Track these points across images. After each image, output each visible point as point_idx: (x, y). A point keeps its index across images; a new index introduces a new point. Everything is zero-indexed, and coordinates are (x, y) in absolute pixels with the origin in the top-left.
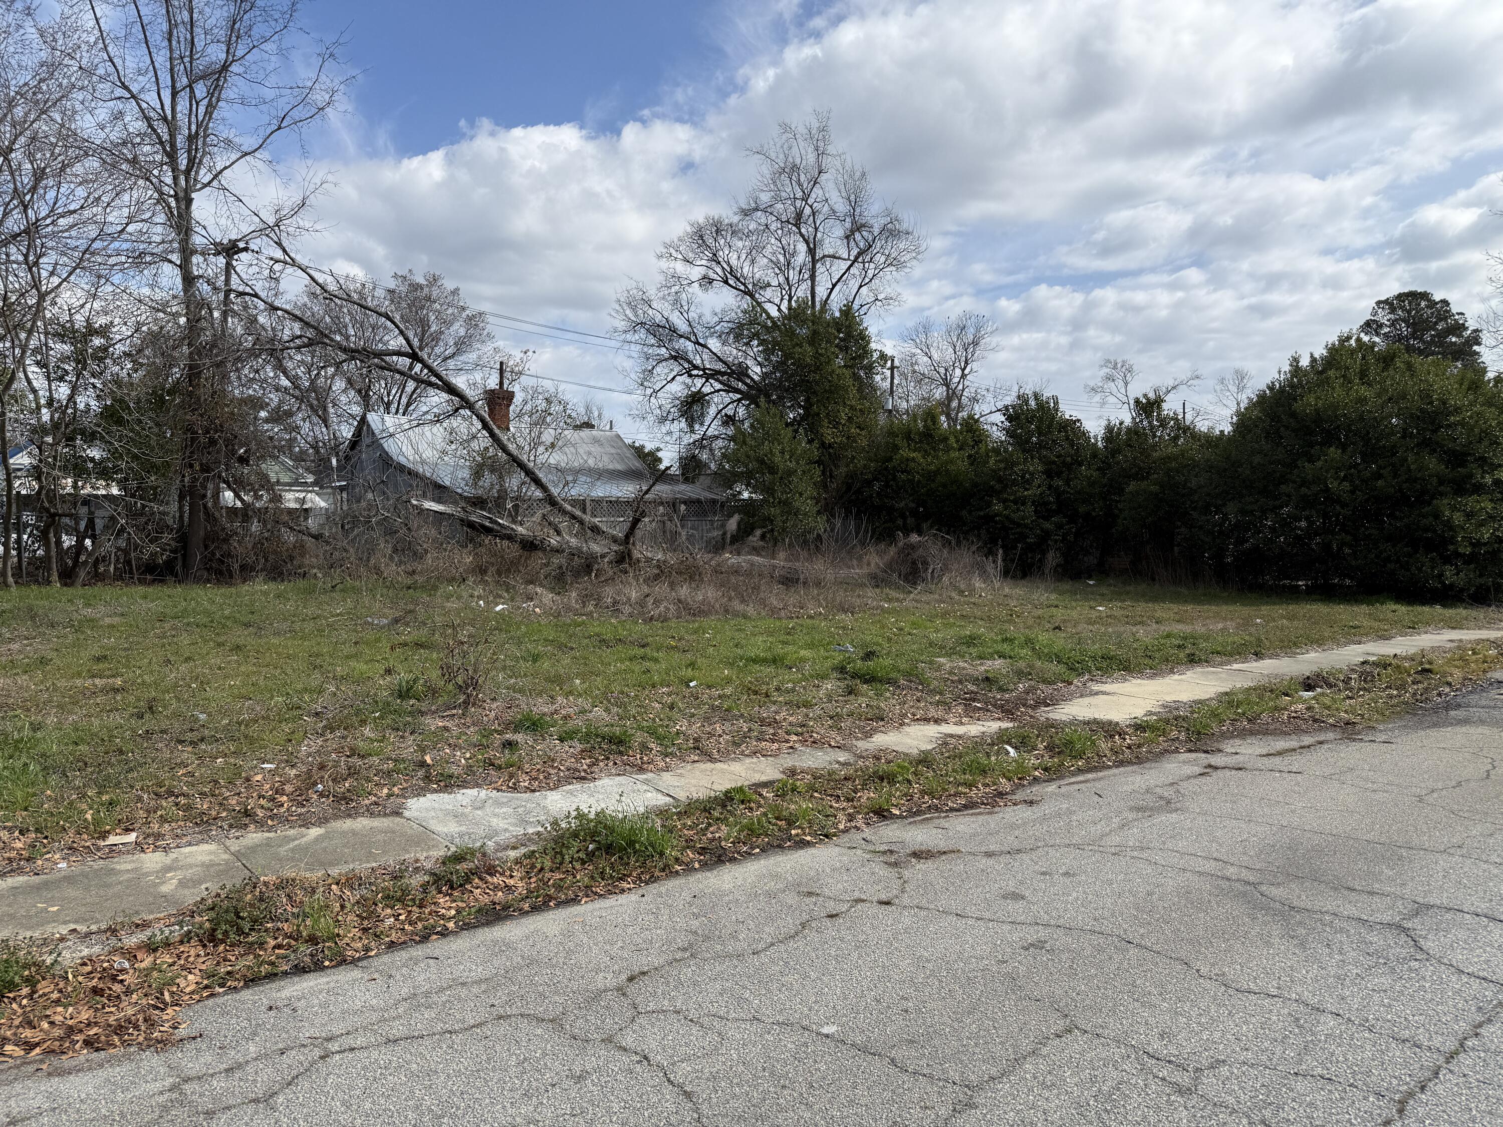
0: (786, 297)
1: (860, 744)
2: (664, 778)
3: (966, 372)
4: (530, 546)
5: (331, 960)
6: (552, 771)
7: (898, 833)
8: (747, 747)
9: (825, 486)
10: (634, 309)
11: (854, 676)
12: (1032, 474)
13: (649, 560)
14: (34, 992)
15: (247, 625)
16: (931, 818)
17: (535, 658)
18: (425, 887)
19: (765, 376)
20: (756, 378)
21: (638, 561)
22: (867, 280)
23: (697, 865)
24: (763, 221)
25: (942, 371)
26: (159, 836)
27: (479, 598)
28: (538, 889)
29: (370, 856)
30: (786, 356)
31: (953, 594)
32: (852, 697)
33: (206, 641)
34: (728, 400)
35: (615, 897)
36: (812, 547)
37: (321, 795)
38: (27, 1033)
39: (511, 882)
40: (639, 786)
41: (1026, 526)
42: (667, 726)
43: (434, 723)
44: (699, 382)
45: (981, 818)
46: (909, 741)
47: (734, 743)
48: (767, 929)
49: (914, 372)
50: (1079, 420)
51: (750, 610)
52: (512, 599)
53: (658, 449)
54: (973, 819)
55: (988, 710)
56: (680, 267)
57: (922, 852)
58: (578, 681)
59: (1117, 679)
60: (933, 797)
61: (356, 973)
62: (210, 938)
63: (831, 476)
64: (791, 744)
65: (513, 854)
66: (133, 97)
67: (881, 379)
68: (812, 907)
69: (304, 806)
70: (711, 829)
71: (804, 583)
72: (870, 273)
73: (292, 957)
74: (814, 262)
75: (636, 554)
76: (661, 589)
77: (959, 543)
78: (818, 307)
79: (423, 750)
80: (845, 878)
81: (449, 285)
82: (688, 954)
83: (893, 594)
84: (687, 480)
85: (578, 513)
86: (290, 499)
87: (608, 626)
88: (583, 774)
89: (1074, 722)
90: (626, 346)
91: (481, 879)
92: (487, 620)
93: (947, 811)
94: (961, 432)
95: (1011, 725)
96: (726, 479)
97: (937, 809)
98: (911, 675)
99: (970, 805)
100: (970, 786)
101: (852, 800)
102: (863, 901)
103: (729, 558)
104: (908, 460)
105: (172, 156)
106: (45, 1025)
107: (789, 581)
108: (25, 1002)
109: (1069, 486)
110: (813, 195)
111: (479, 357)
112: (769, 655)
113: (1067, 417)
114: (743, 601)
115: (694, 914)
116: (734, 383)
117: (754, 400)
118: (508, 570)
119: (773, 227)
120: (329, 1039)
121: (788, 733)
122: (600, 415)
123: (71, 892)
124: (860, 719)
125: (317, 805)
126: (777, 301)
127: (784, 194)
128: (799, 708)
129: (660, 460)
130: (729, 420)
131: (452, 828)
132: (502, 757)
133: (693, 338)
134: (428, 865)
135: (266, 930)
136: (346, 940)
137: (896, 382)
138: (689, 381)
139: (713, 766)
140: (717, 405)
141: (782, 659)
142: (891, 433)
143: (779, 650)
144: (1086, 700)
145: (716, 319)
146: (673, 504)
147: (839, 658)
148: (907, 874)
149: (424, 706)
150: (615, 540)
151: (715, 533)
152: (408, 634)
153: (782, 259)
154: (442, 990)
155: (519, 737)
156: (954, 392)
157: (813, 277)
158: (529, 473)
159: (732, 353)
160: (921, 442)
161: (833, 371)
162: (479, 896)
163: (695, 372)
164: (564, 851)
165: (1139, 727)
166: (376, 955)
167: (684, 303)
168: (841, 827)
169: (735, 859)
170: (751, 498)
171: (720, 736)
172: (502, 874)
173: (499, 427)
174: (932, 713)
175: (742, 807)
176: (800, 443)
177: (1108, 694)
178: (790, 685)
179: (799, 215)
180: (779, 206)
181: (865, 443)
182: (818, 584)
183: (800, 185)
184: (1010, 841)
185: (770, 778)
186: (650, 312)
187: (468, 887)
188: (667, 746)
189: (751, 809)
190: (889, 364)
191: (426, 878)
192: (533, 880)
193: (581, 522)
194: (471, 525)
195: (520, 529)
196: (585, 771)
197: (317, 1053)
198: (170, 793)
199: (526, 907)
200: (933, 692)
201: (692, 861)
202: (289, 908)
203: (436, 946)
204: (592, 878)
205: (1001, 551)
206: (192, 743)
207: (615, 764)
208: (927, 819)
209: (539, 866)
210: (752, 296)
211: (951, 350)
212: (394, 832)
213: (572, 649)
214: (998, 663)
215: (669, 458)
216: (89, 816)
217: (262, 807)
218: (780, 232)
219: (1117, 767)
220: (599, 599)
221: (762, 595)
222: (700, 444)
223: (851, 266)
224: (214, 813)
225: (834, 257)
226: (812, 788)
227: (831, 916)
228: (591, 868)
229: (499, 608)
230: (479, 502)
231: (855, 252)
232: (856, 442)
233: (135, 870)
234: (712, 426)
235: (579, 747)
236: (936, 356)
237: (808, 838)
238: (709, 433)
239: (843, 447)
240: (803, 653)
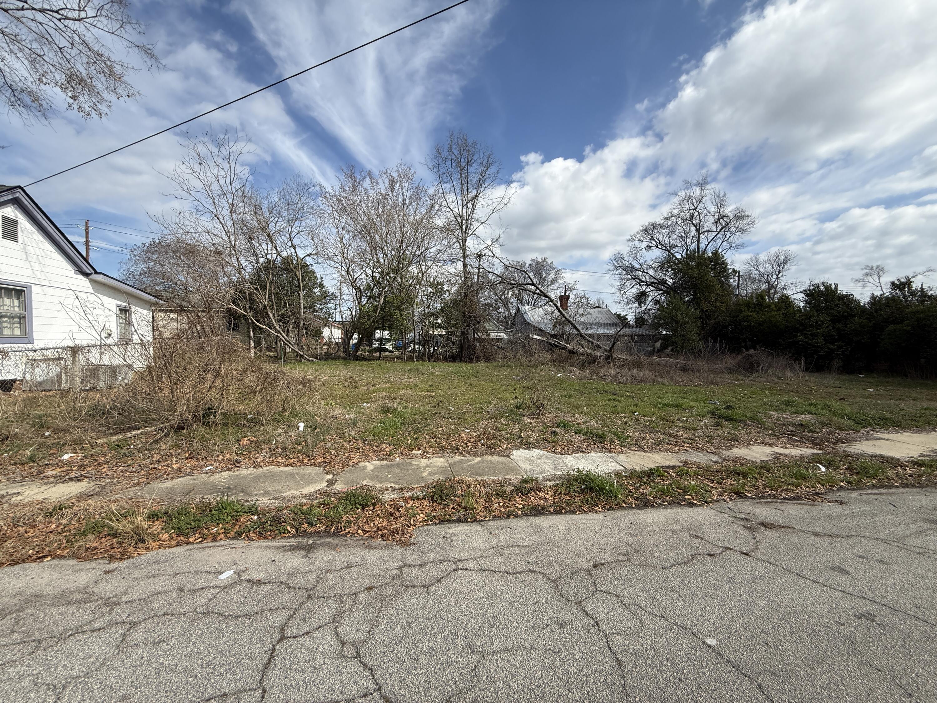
0: (685, 250)
1: (724, 452)
2: (620, 457)
3: (779, 276)
4: (572, 352)
5: (471, 519)
6: (570, 447)
7: (750, 508)
8: (662, 447)
9: (703, 328)
10: (617, 262)
11: (720, 417)
12: (822, 321)
13: (619, 359)
14: (374, 509)
15: (476, 377)
16: (772, 502)
17: (570, 396)
18: (512, 491)
19: (674, 283)
20: (670, 284)
21: (615, 359)
22: (726, 239)
23: (634, 506)
24: (675, 220)
25: (766, 276)
26: (428, 453)
27: (552, 371)
28: (558, 502)
29: (494, 474)
30: (685, 274)
31: (775, 379)
32: (720, 427)
33: (462, 382)
34: (657, 294)
35: (592, 514)
36: (697, 355)
37: (482, 445)
38: (366, 526)
39: (547, 496)
40: (608, 459)
41: (818, 347)
42: (623, 432)
43: (527, 420)
44: (644, 288)
45: (805, 507)
46: (754, 454)
47: (655, 444)
48: (671, 554)
49: (750, 278)
50: (852, 295)
51: (665, 381)
52: (564, 372)
53: (626, 315)
54: (800, 507)
55: (803, 442)
56: (637, 244)
57: (768, 524)
58: (585, 408)
59: (892, 431)
60: (772, 490)
61: (477, 527)
62: (432, 499)
63: (706, 324)
64: (685, 448)
65: (549, 483)
66: (451, 210)
67: (733, 282)
68: (698, 546)
69: (476, 448)
70: (642, 487)
71: (692, 371)
72: (728, 236)
73: (457, 514)
74: (699, 234)
75: (614, 356)
76: (625, 371)
77: (778, 355)
78: (700, 253)
79: (521, 431)
80: (719, 531)
81: (549, 261)
82: (625, 559)
83: (740, 377)
84: (637, 327)
85: (591, 340)
86: (493, 335)
87: (601, 385)
88: (584, 450)
89: (863, 455)
90: (613, 276)
91: (535, 493)
92: (554, 380)
93: (781, 499)
94: (778, 302)
95: (820, 452)
96: (655, 326)
97: (775, 497)
98: (753, 419)
99: (797, 498)
100: (797, 486)
101: (721, 484)
102: (730, 549)
103: (656, 359)
104: (747, 316)
105: (461, 228)
106: (372, 525)
107: (684, 369)
108: (370, 512)
109: (846, 327)
110: (699, 207)
111: (559, 285)
112: (674, 403)
113: (844, 293)
114: (662, 377)
115: (631, 534)
116: (659, 287)
117: (668, 293)
118: (563, 361)
119: (679, 222)
120: (459, 561)
121: (684, 442)
122: (603, 303)
123: (397, 471)
124: (724, 439)
125: (481, 449)
126: (681, 252)
127: (685, 209)
128: (690, 430)
129: (627, 319)
130: (657, 302)
131: (527, 466)
132: (551, 438)
133: (642, 270)
134: (515, 482)
135: (451, 500)
136: (478, 511)
137: (740, 282)
138: (639, 287)
139: (644, 454)
140: (652, 296)
141: (681, 406)
142: (738, 304)
143: (679, 401)
144: (871, 443)
145: (653, 262)
146: (631, 336)
147: (711, 407)
148: (758, 536)
149: (525, 412)
150: (606, 350)
151: (650, 349)
152: (526, 384)
153: (683, 234)
154: (509, 547)
155: (558, 430)
156: (772, 285)
157: (698, 240)
158: (573, 325)
159: (659, 275)
160: (755, 307)
161: (708, 279)
162: (533, 500)
163: (642, 284)
164: (571, 487)
165: (916, 463)
166: (488, 520)
167: (638, 257)
168: (715, 498)
169: (654, 506)
170: (666, 334)
171: (648, 440)
172: (544, 492)
173: (562, 308)
174: (767, 440)
175: (659, 478)
176: (690, 310)
177: (887, 440)
178: (685, 418)
179: (692, 216)
180: (683, 214)
181: (724, 309)
182: (699, 371)
183: (693, 204)
184: (829, 527)
185: (674, 464)
186: (624, 262)
187: (529, 495)
188: (622, 442)
189: (663, 480)
190: (737, 275)
191: (513, 488)
192: (556, 497)
193: (592, 343)
194: (550, 344)
195: (568, 346)
196: (585, 448)
197: (454, 567)
198: (435, 437)
199: (552, 510)
200: (768, 429)
201: (631, 503)
202: (460, 492)
203: (513, 522)
204: (582, 502)
205: (803, 359)
206: (447, 418)
207: (598, 447)
208: (769, 502)
209: (559, 491)
210: (668, 251)
211: (770, 267)
212: (505, 464)
213: (585, 393)
214: (808, 416)
215: (631, 318)
216: (409, 442)
217: (462, 447)
218: (683, 224)
219: (903, 487)
220: (598, 374)
221: (671, 375)
222: (644, 312)
223: (717, 235)
224: (446, 446)
225: (709, 231)
226: (697, 474)
227: (710, 555)
228: (582, 497)
229: (559, 375)
230: (554, 336)
231: (720, 227)
232: (719, 309)
233: (418, 465)
234: (649, 304)
235: (583, 437)
236: (762, 270)
237: (695, 502)
238: (648, 308)
239: (713, 311)
240: (692, 403)
